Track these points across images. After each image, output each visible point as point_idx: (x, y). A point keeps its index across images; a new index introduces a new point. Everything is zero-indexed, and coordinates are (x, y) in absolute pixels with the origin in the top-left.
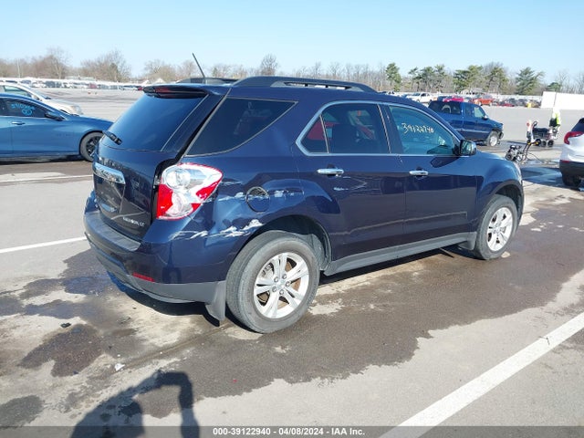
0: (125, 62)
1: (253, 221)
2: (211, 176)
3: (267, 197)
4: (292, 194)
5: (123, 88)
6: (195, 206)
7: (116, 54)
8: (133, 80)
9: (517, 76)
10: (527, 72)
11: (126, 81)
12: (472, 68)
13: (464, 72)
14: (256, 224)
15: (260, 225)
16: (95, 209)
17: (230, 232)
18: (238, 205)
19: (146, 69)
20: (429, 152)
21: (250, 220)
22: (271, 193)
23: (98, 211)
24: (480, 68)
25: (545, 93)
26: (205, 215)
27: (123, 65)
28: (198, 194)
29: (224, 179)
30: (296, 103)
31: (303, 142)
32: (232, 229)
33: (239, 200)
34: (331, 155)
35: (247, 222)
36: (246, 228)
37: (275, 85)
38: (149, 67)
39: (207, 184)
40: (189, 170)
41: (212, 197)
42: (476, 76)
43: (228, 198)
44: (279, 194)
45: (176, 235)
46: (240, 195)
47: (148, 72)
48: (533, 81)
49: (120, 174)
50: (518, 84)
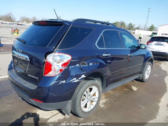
0: (13, 16)
1: (83, 75)
2: (67, 58)
3: (87, 65)
4: (95, 64)
5: (13, 24)
6: (61, 70)
7: (11, 14)
8: (16, 22)
9: (128, 25)
10: (131, 24)
11: (14, 22)
12: (116, 22)
13: (114, 23)
14: (83, 76)
15: (85, 77)
16: (12, 69)
17: (74, 80)
18: (77, 69)
19: (20, 19)
20: (129, 48)
21: (81, 75)
22: (88, 64)
23: (14, 70)
24: (118, 22)
25: (136, 30)
26: (65, 74)
27: (13, 17)
28: (62, 66)
29: (72, 59)
30: (95, 29)
31: (98, 44)
32: (75, 79)
33: (77, 67)
34: (106, 49)
35: (80, 76)
36: (80, 78)
37: (87, 22)
38: (22, 18)
39: (65, 61)
40: (59, 55)
41: (68, 66)
42: (117, 25)
43: (73, 66)
44: (91, 64)
45: (53, 83)
46: (77, 65)
47: (21, 19)
48: (132, 26)
49: (27, 57)
50: (129, 27)
